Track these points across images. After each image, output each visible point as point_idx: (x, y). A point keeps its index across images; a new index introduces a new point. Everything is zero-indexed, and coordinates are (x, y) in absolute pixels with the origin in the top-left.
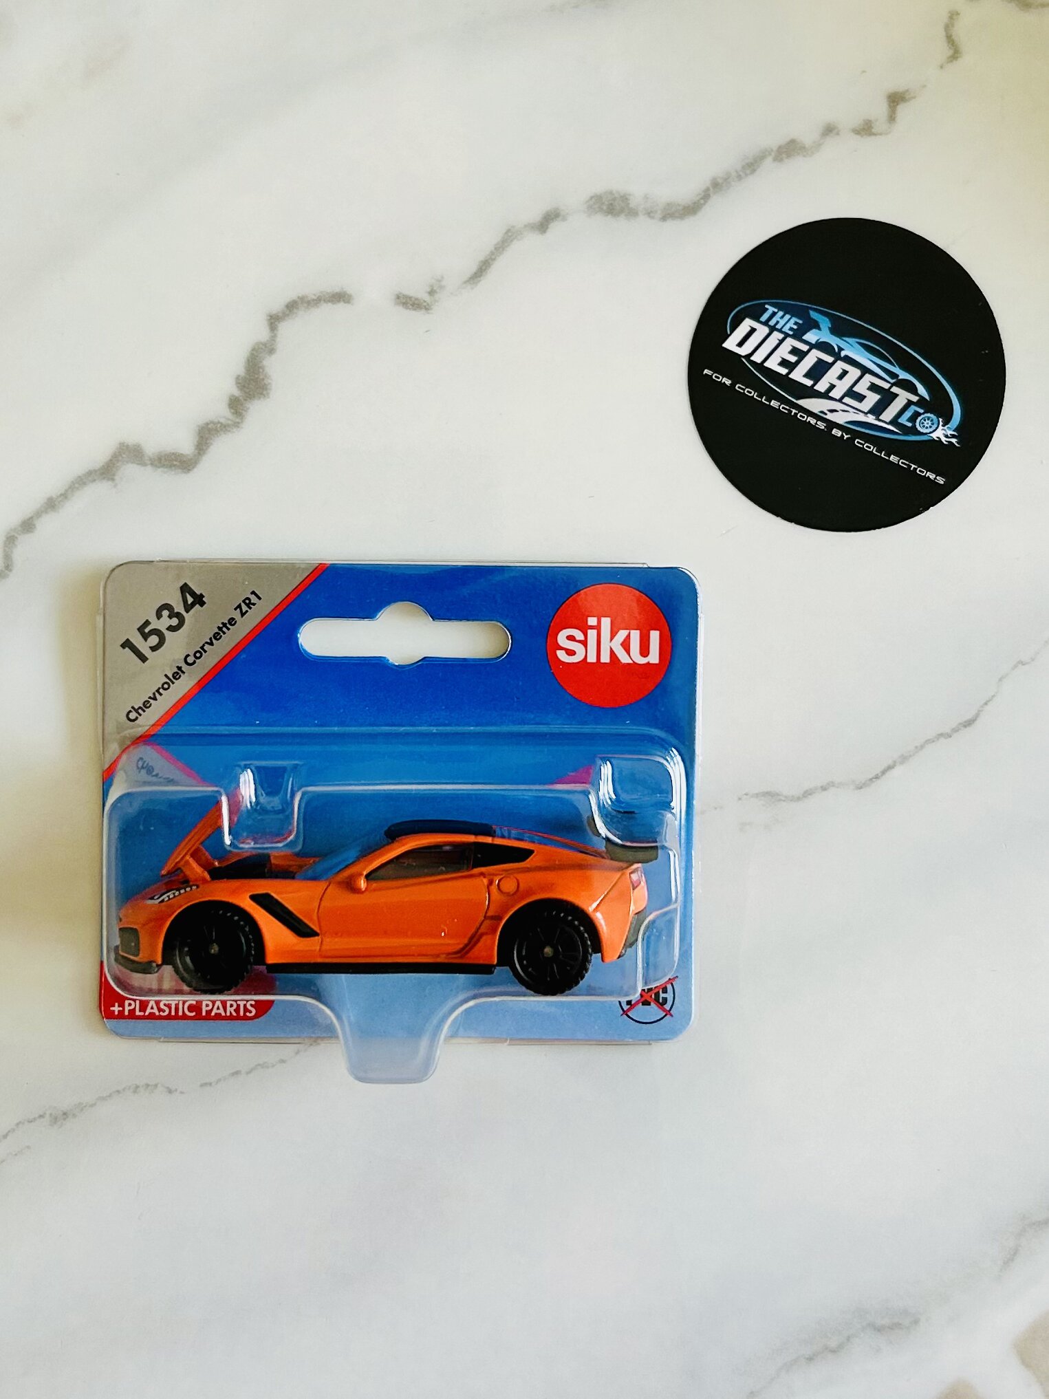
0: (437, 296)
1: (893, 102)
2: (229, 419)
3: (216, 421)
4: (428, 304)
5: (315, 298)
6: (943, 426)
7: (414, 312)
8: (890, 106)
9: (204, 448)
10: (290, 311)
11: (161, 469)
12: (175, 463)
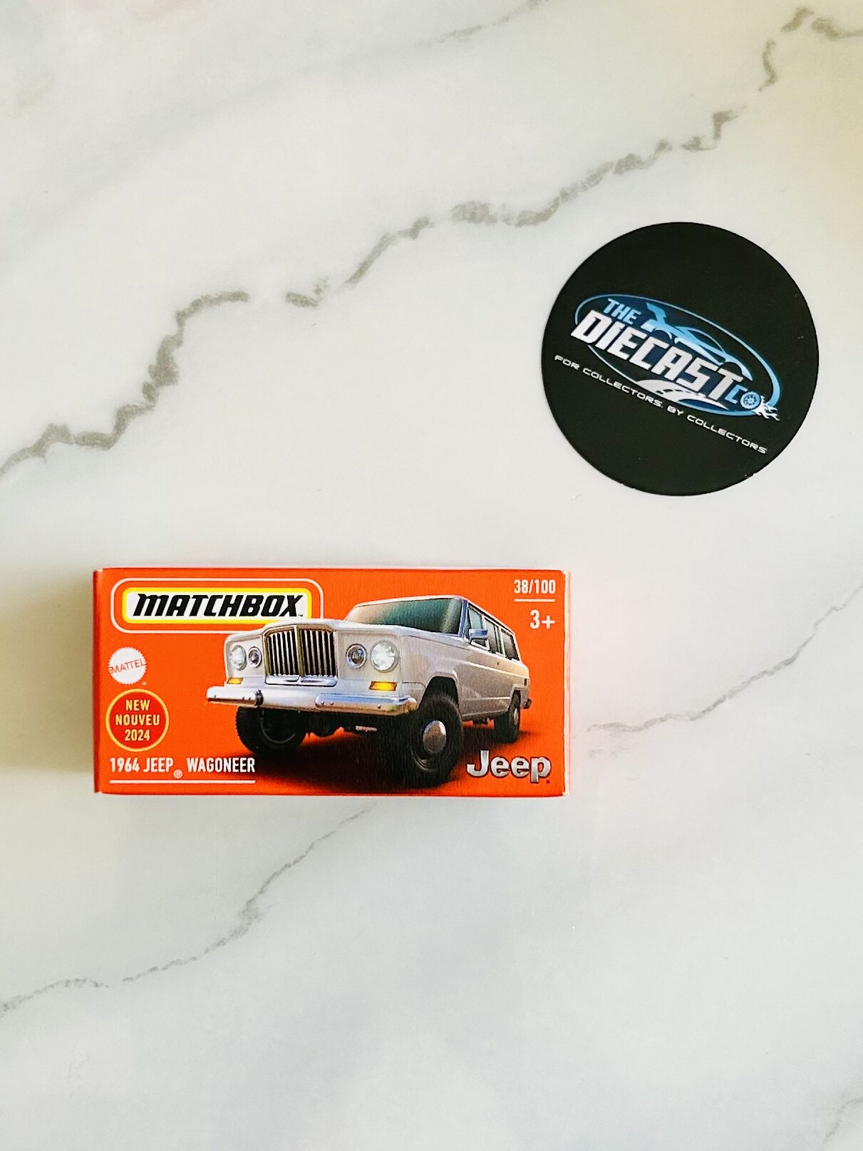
0: (321, 294)
1: (719, 121)
2: (142, 403)
3: (131, 404)
4: (314, 301)
5: (217, 296)
6: (765, 402)
7: (302, 308)
8: (715, 125)
9: (122, 428)
10: (196, 309)
11: (84, 448)
12: (96, 441)
